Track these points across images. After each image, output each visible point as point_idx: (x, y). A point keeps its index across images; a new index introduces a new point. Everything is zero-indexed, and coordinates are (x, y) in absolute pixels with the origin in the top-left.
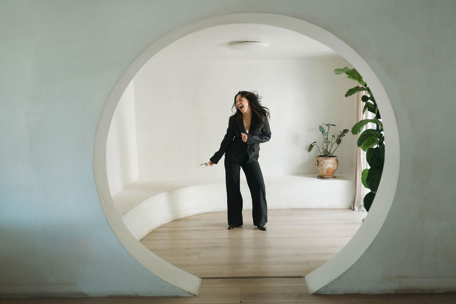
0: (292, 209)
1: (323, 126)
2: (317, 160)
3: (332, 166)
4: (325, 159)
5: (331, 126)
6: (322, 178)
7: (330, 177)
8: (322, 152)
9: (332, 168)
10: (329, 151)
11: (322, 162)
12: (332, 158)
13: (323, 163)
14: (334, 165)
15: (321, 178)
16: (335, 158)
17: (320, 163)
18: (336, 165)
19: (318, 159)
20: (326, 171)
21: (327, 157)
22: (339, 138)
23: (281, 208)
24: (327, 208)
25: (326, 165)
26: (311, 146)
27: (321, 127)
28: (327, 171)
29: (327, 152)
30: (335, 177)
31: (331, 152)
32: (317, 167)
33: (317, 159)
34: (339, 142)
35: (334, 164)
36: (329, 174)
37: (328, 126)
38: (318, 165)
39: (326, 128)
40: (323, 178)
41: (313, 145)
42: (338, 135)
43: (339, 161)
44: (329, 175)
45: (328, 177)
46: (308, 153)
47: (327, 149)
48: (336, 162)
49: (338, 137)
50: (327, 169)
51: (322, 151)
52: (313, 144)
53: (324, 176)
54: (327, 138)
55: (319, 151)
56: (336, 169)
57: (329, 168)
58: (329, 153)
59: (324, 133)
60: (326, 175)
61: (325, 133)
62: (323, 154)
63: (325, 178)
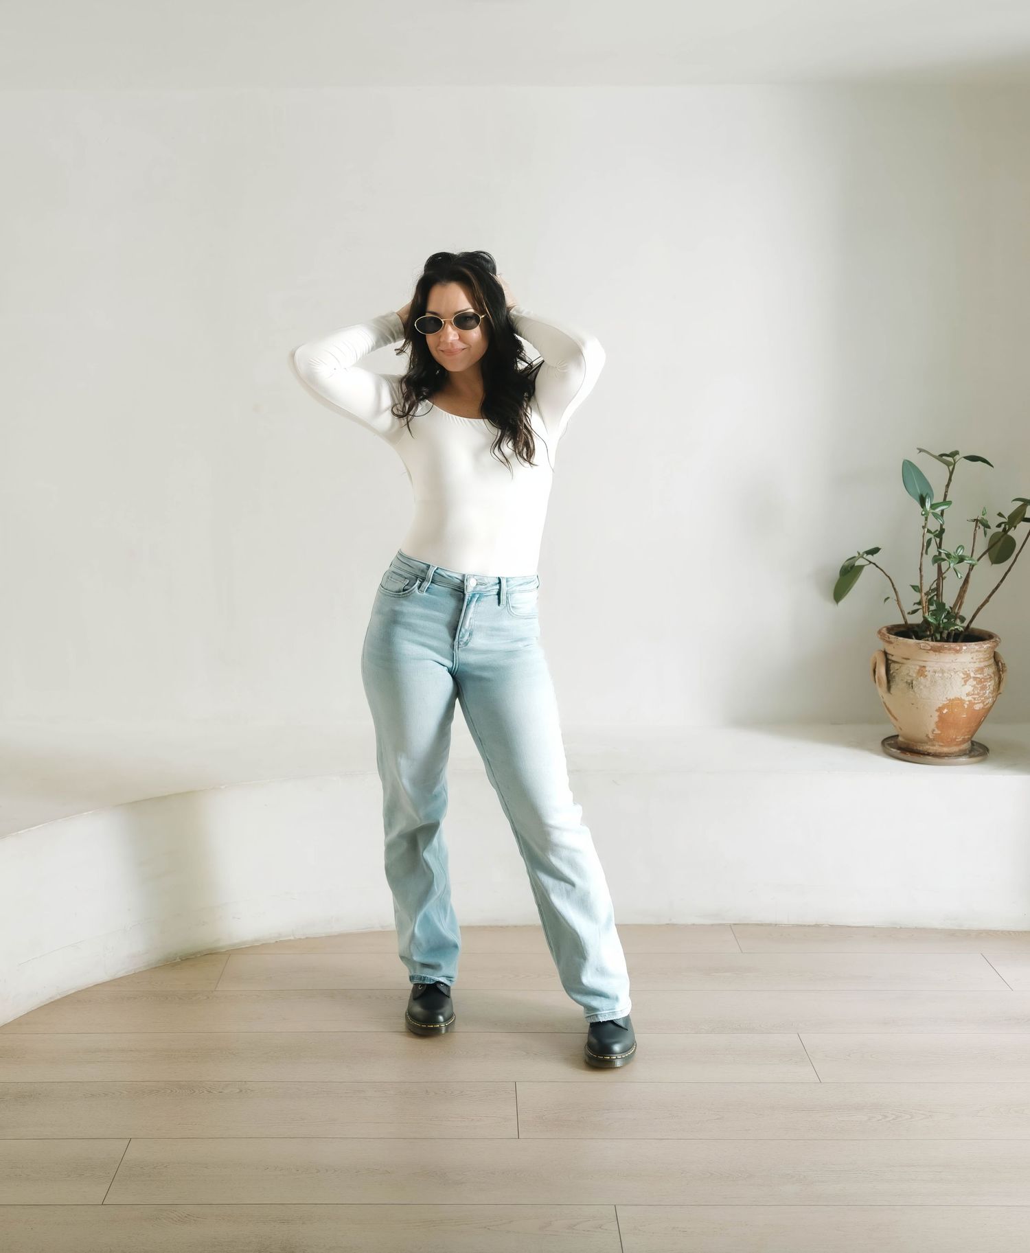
0: (741, 930)
1: (917, 459)
2: (886, 653)
3: (968, 688)
4: (934, 650)
5: (962, 465)
6: (908, 756)
7: (955, 749)
8: (909, 607)
9: (971, 704)
10: (949, 599)
11: (910, 669)
12: (973, 646)
13: (922, 671)
14: (983, 688)
15: (902, 756)
16: (985, 645)
17: (904, 670)
18: (991, 684)
19: (890, 649)
20: (936, 719)
21: (942, 640)
22: (1005, 531)
23: (674, 921)
24: (937, 924)
25: (934, 682)
26: (849, 573)
27: (910, 472)
28: (943, 721)
29: (941, 606)
30: (978, 751)
31: (966, 611)
32: (882, 691)
33: (882, 645)
34: (1001, 549)
35: (980, 681)
36: (952, 733)
37: (948, 464)
38: (889, 682)
39: (935, 474)
40: (916, 758)
41: (861, 567)
42: (1000, 515)
43: (1008, 667)
44: (952, 742)
45: (945, 750)
46: (830, 606)
47: (937, 589)
48: (990, 671)
49: (999, 526)
50: (940, 710)
51: (910, 599)
52: (859, 563)
53: (922, 742)
54: (942, 531)
55: (892, 602)
56: (991, 706)
57: (955, 703)
58: (952, 615)
59: (928, 505)
60: (929, 740)
61: (933, 506)
62: (916, 619)
63: (929, 754)
